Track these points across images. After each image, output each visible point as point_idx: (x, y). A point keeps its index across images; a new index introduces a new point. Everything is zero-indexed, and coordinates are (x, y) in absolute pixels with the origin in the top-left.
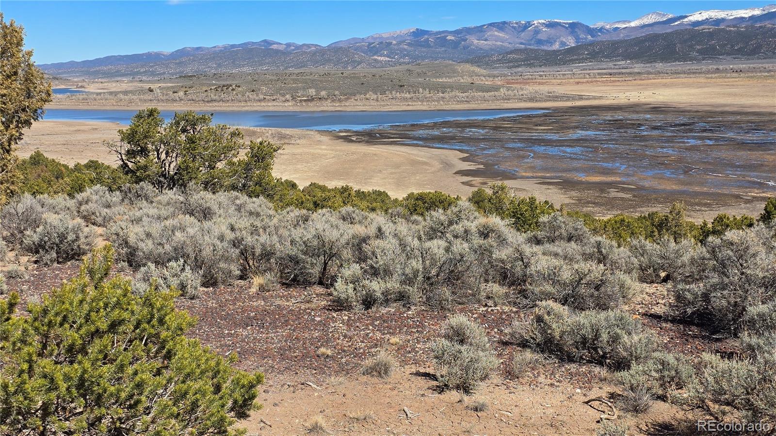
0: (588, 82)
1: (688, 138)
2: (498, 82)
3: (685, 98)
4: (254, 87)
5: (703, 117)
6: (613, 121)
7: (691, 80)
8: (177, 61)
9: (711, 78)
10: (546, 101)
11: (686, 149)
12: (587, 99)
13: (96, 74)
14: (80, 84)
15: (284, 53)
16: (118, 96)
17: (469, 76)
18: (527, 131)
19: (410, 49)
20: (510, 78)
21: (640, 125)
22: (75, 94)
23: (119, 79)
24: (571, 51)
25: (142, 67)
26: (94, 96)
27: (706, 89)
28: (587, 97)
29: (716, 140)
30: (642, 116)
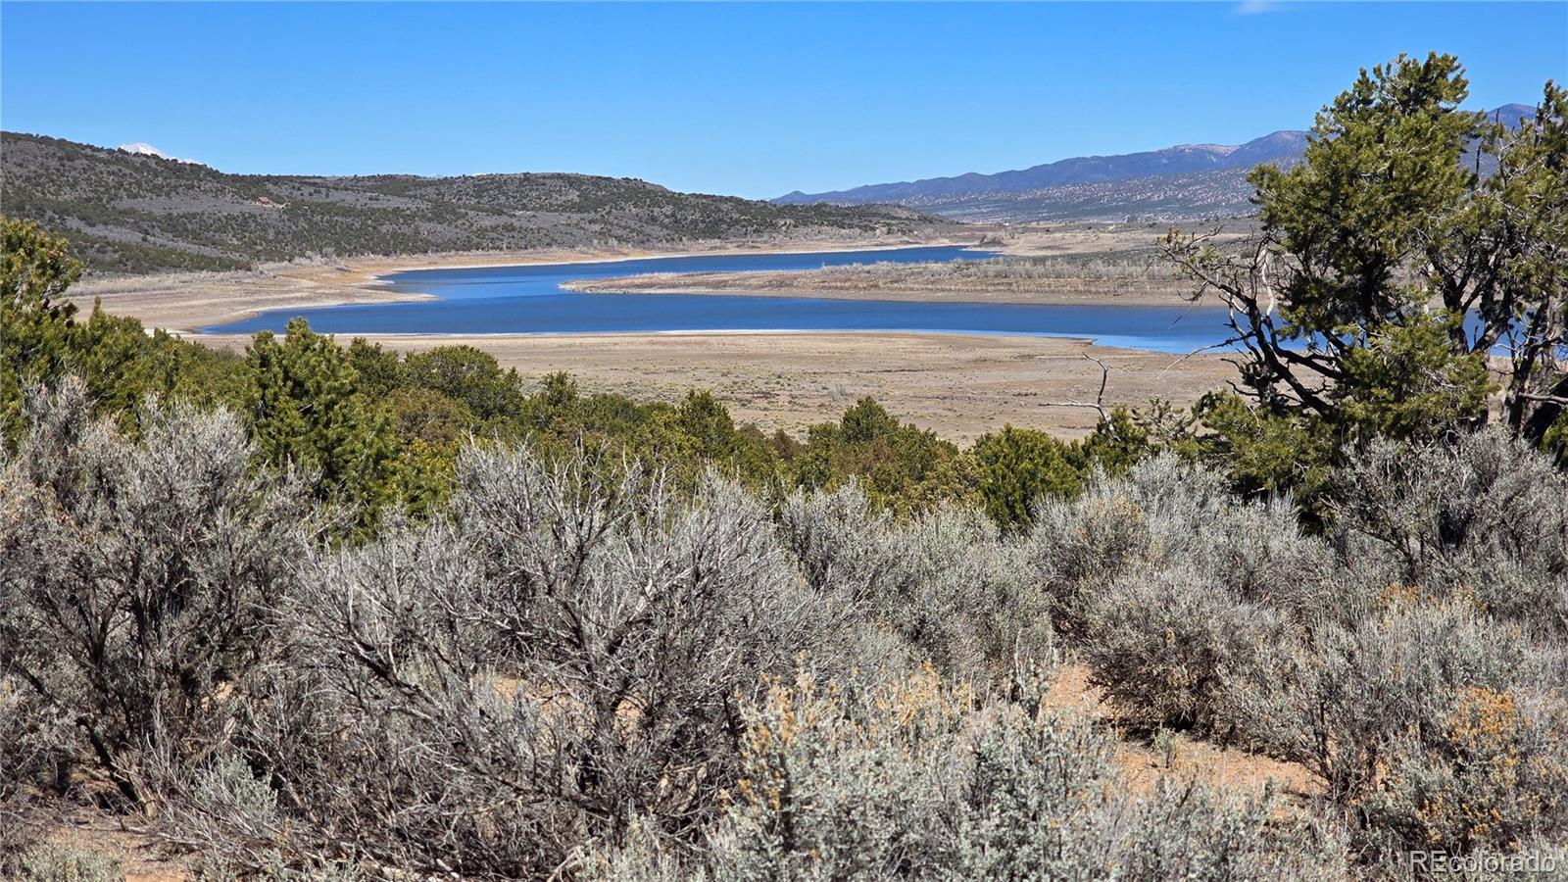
13: (1033, 208)
14: (990, 235)
22: (978, 261)
23: (1094, 220)
26: (1028, 266)
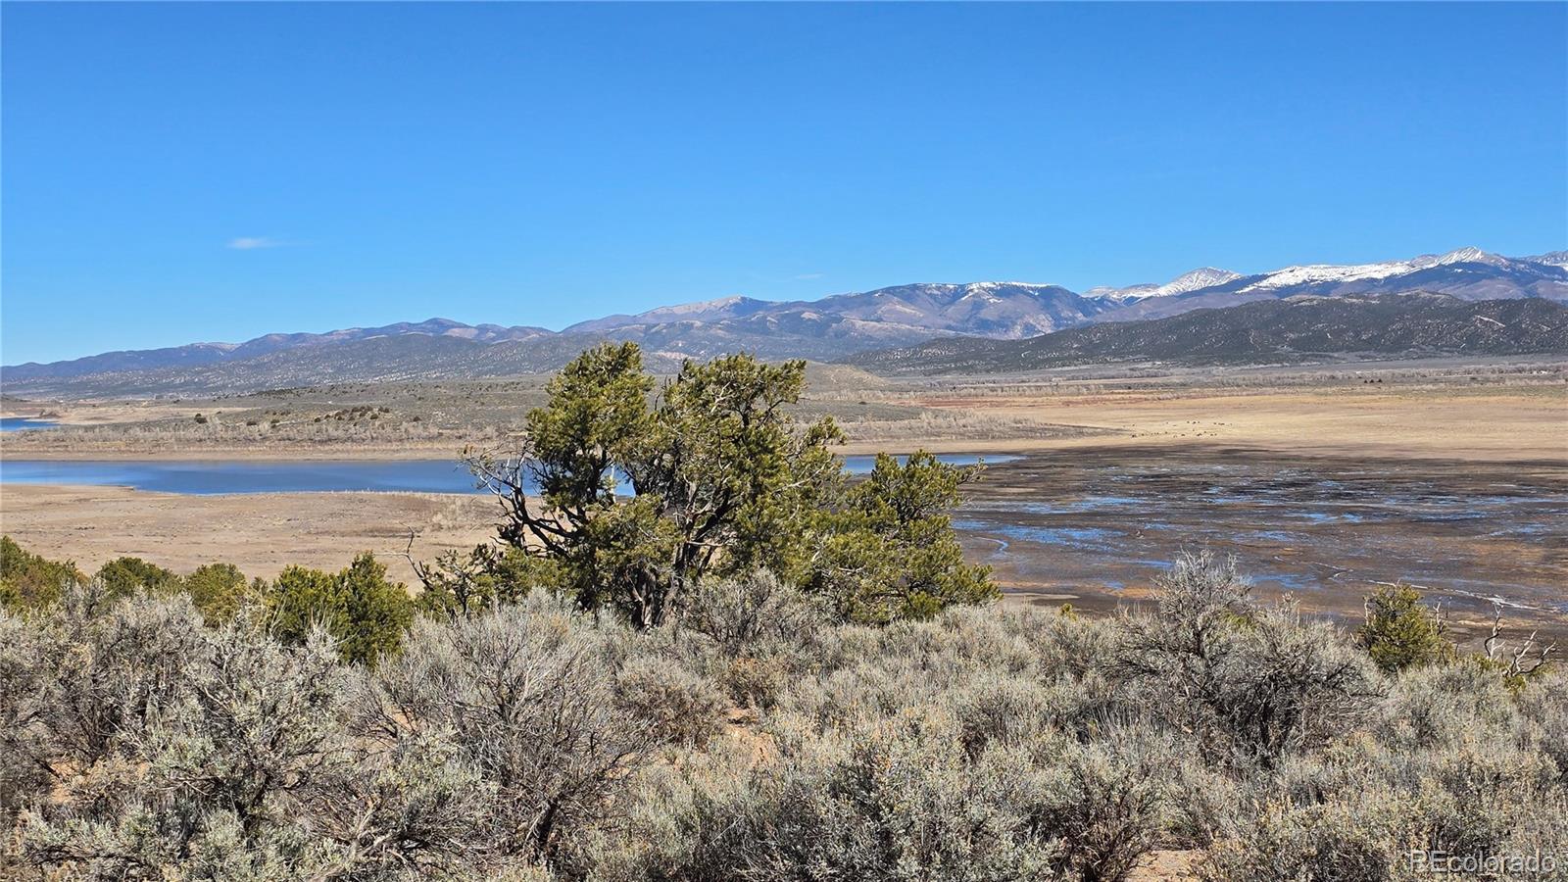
0: (1087, 402)
1: (1308, 510)
2: (911, 400)
3: (1283, 432)
4: (417, 412)
5: (1327, 470)
6: (1153, 477)
7: (1288, 399)
8: (253, 362)
9: (1326, 394)
10: (1012, 437)
11: (1311, 532)
12: (1092, 434)
13: (81, 389)
14: (47, 409)
15: (475, 345)
16: (131, 431)
17: (852, 390)
18: (985, 497)
19: (728, 336)
20: (933, 393)
21: (1207, 485)
22: (39, 429)
23: (130, 398)
24: (1046, 341)
25: (178, 374)
26: (80, 433)
27: (1321, 414)
28: (1091, 430)
29: (1366, 513)
30: (1207, 467)
